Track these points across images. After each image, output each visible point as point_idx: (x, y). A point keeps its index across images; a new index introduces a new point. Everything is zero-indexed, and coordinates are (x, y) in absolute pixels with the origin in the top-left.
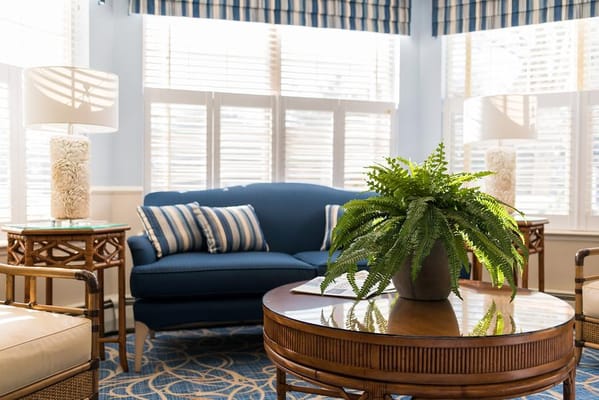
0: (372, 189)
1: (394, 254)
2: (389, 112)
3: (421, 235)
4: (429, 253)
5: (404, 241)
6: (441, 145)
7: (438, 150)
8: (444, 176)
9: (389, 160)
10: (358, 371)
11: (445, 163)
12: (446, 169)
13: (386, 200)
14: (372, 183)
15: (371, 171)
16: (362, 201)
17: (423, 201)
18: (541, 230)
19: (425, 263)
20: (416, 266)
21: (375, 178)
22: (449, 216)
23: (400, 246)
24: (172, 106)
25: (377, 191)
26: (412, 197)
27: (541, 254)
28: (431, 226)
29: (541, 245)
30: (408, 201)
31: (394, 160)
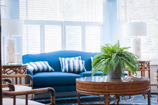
0: (102, 52)
1: (109, 66)
2: (100, 25)
3: (115, 62)
4: (117, 66)
5: (112, 63)
6: (118, 40)
7: (118, 42)
8: (120, 48)
9: (106, 44)
10: (103, 91)
11: (120, 45)
12: (120, 46)
13: (106, 54)
14: (102, 50)
15: (101, 47)
16: (100, 55)
17: (115, 54)
18: (149, 64)
19: (116, 68)
20: (114, 69)
21: (103, 49)
22: (121, 58)
23: (111, 64)
24: (29, 25)
25: (103, 52)
26: (112, 53)
27: (149, 71)
28: (117, 60)
29: (149, 68)
30: (112, 54)
31: (107, 45)
